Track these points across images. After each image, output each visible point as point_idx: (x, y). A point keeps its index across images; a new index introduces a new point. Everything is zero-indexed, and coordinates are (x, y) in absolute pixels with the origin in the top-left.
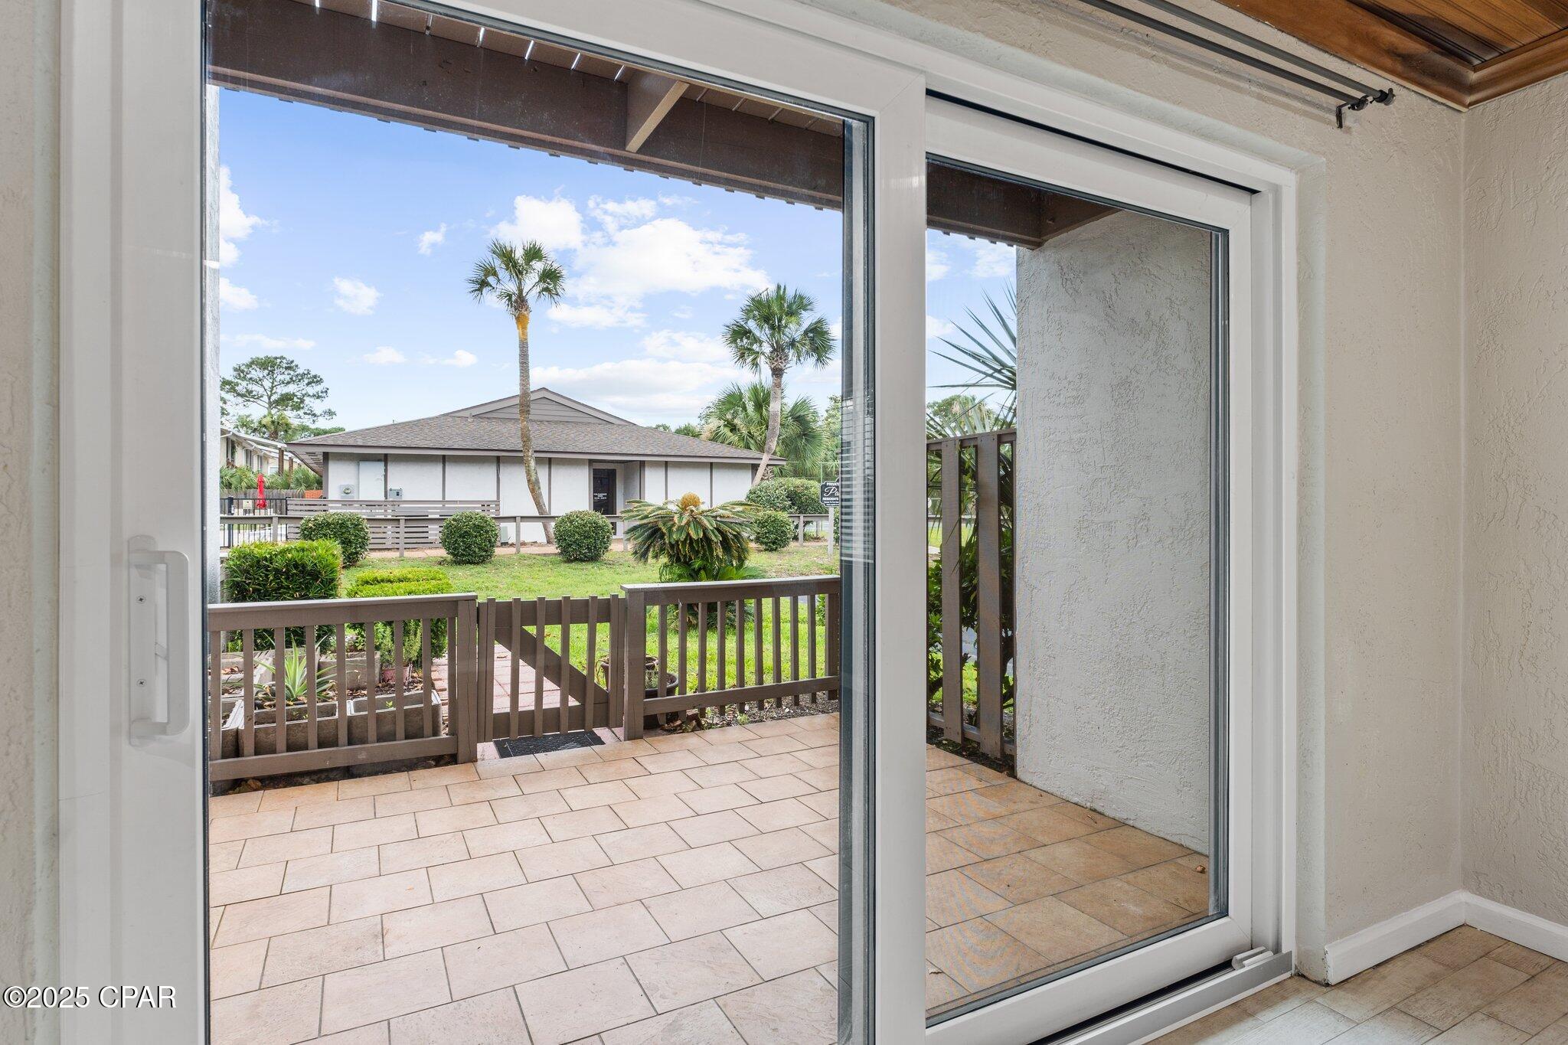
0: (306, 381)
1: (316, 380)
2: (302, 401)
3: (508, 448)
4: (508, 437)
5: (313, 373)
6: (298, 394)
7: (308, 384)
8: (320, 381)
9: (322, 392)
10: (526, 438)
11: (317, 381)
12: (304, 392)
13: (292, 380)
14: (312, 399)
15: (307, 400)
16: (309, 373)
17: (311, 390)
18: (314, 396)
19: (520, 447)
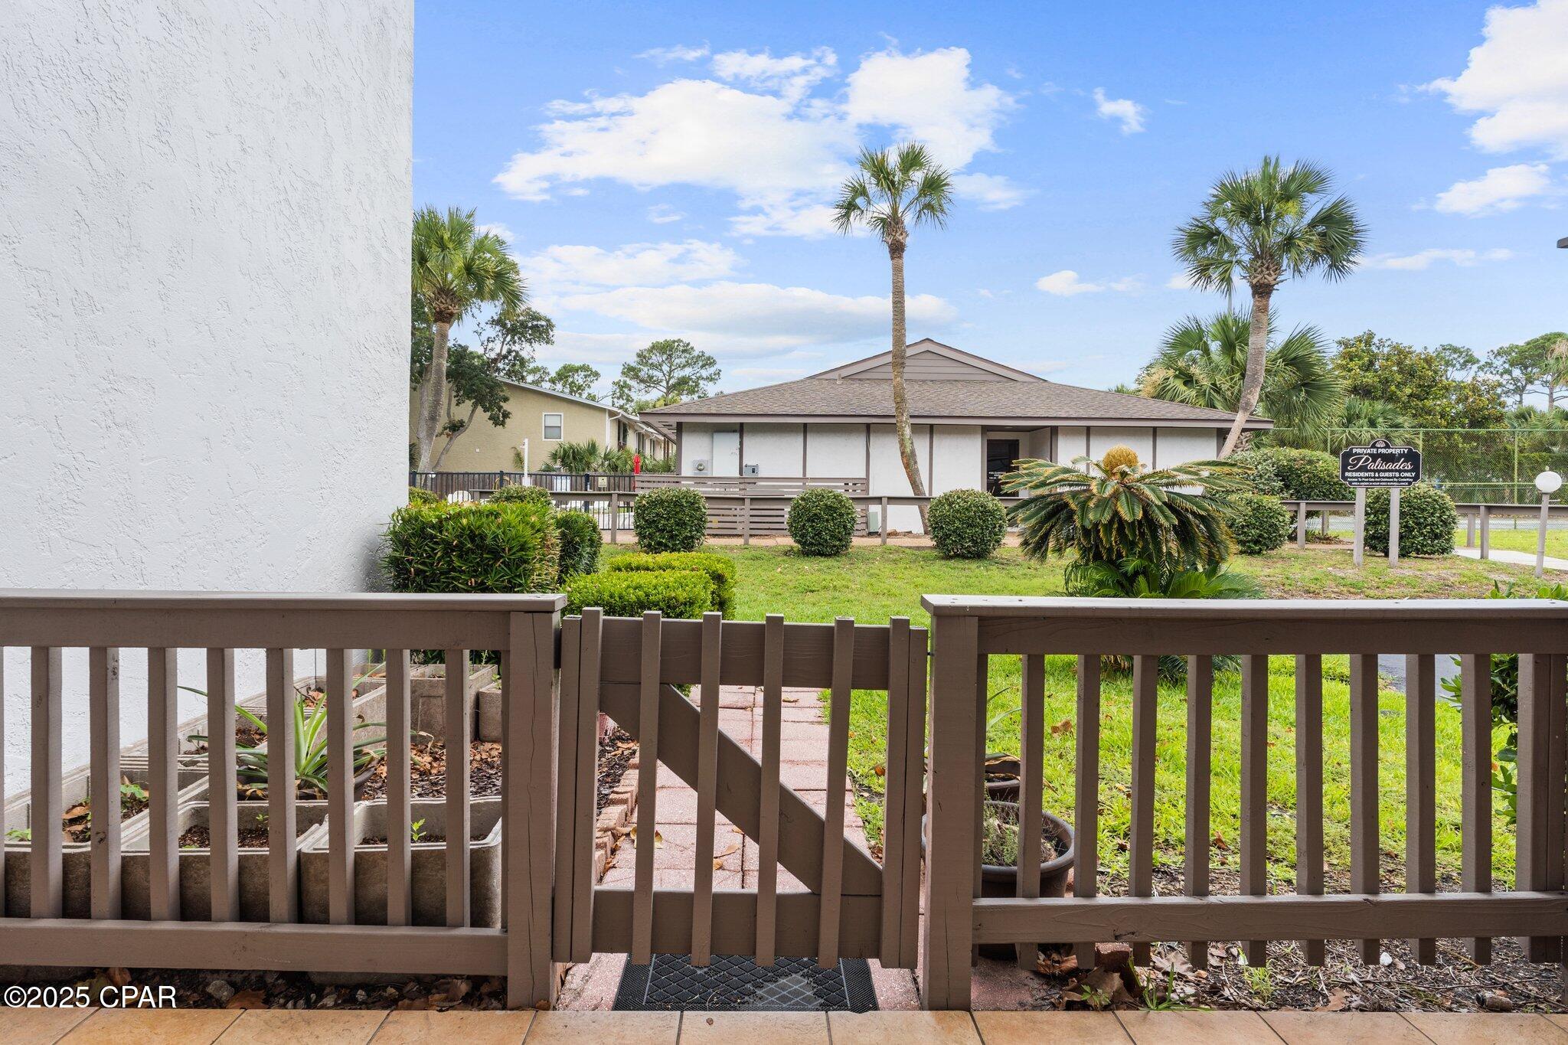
0: (701, 364)
1: (709, 362)
2: (697, 385)
3: (880, 413)
4: (878, 400)
5: (707, 355)
6: (693, 377)
7: (702, 367)
8: (713, 363)
9: (715, 374)
10: (900, 399)
11: (711, 363)
12: (698, 375)
13: (688, 364)
14: (705, 382)
15: (701, 382)
16: (703, 355)
17: (704, 373)
18: (707, 378)
19: (893, 412)
